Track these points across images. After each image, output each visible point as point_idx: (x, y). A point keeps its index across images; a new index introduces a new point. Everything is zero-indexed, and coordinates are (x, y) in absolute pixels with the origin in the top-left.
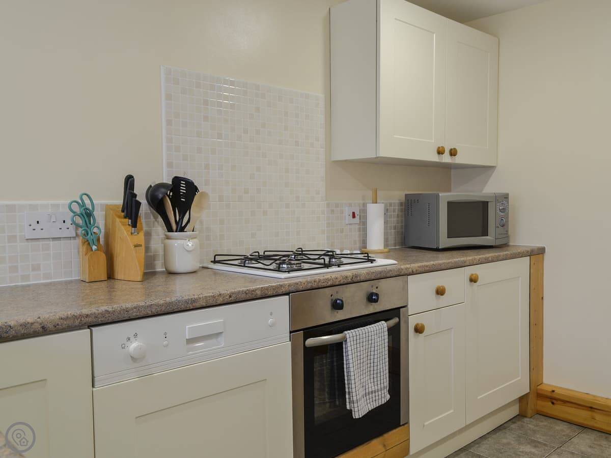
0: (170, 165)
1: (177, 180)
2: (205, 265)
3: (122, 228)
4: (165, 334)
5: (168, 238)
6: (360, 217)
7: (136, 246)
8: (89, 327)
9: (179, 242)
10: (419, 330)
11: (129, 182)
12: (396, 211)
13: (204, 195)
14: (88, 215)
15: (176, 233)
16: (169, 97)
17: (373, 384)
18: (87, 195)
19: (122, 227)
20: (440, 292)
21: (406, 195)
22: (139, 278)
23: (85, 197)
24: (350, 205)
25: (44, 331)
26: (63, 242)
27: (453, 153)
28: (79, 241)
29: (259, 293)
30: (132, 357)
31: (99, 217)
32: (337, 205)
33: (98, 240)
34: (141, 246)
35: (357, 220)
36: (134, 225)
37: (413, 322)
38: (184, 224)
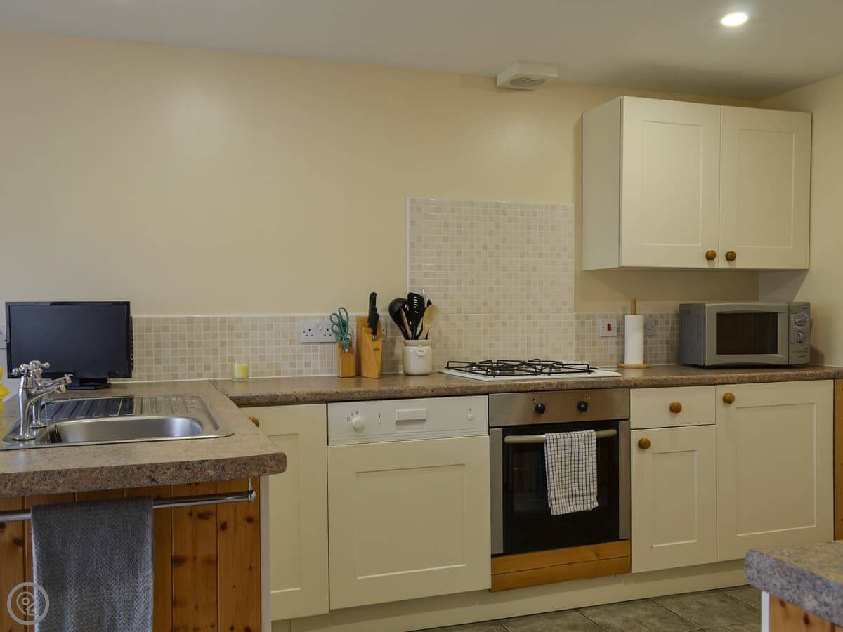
0: (413, 282)
1: (411, 295)
2: (440, 370)
3: (367, 337)
4: (379, 414)
5: (406, 345)
6: (616, 330)
7: (375, 350)
8: (327, 403)
9: (414, 348)
10: (644, 445)
11: (373, 297)
12: (670, 323)
13: (435, 308)
14: (343, 325)
15: (413, 341)
16: (412, 223)
17: (577, 488)
18: (345, 310)
19: (366, 335)
20: (675, 409)
21: (681, 305)
22: (376, 376)
23: (341, 310)
24: (606, 317)
25: (297, 401)
26: (326, 346)
27: (731, 257)
28: (337, 345)
29: (458, 390)
30: (354, 428)
31: (353, 327)
32: (588, 317)
33: (350, 345)
34: (378, 350)
35: (614, 332)
36: (374, 333)
37: (635, 437)
38: (417, 334)
